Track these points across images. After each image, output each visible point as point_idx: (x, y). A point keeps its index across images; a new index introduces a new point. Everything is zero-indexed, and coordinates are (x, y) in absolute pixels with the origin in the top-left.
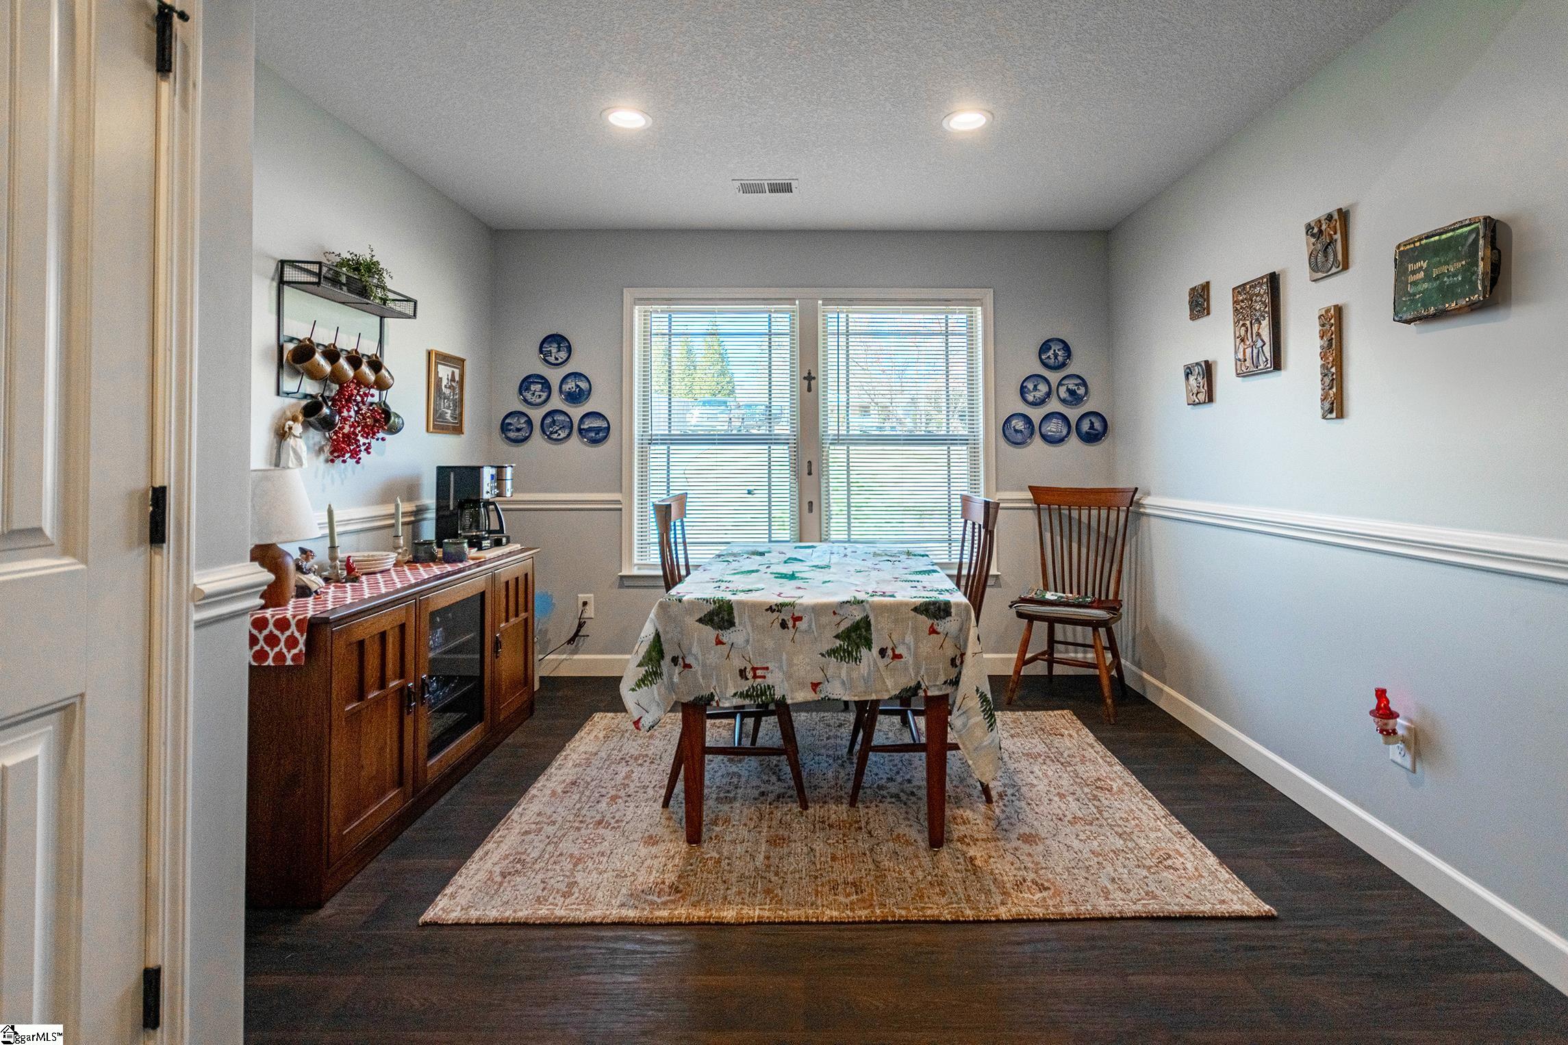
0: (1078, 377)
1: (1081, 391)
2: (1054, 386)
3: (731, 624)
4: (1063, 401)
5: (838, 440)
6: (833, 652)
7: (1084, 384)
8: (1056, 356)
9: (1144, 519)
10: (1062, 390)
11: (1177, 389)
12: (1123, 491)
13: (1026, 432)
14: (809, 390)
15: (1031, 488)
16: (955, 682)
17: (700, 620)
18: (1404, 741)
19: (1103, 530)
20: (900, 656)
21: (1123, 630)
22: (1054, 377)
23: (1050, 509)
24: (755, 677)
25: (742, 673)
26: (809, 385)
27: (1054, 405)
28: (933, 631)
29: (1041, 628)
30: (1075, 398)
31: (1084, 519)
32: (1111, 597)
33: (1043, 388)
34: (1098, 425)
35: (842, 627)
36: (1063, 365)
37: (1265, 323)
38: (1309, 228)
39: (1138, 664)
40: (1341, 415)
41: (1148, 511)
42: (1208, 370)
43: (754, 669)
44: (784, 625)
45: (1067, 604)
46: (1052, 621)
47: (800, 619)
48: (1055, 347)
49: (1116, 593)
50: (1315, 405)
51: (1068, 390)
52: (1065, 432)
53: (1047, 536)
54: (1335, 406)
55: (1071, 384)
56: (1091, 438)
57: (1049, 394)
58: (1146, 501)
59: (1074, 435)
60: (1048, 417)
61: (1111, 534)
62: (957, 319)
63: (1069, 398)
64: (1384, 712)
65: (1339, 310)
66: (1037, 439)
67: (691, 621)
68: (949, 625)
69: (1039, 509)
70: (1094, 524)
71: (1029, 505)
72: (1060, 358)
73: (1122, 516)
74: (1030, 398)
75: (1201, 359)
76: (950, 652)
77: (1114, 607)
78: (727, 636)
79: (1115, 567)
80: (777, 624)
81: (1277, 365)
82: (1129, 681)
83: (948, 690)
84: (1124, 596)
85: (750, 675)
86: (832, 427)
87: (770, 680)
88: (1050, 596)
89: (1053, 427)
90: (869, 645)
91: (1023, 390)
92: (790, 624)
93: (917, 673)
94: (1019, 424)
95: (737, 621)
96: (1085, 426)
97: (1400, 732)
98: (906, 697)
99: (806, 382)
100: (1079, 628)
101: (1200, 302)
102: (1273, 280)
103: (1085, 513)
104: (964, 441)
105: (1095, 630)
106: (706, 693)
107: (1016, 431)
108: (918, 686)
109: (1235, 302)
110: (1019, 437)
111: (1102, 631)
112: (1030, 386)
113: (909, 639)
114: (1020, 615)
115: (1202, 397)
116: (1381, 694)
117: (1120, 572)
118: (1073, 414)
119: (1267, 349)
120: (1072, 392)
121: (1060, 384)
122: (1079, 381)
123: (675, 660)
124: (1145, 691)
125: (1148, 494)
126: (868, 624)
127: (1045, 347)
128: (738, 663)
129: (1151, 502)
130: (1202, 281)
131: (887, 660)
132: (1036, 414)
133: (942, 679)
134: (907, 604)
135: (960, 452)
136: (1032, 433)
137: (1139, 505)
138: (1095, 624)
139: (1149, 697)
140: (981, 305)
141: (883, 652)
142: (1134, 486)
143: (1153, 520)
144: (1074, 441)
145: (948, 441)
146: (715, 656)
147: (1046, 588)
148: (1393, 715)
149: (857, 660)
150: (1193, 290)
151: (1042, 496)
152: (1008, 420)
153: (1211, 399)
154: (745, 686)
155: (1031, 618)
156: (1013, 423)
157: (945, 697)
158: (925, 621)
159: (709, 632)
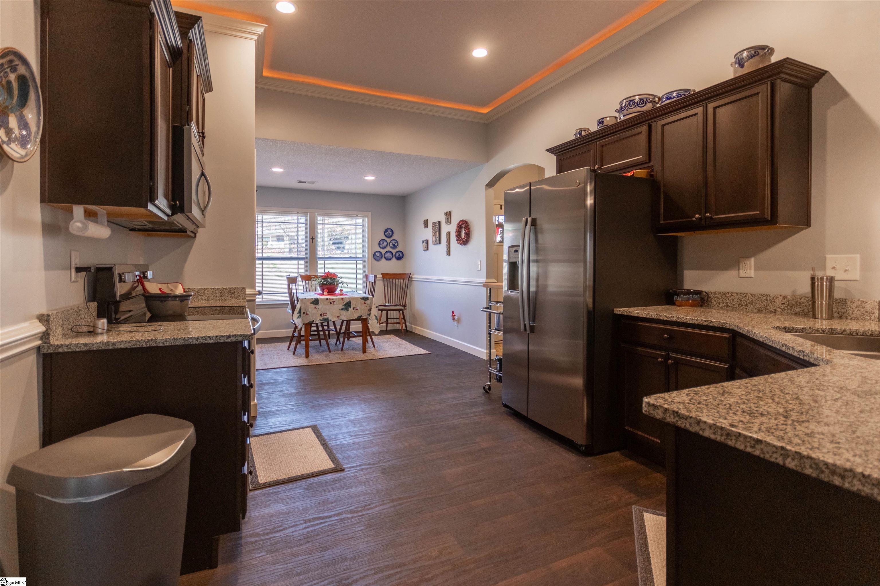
0: (396, 240)
1: (396, 244)
2: (388, 243)
3: (318, 304)
4: (391, 247)
5: (322, 259)
6: (342, 309)
7: (397, 242)
8: (389, 233)
9: (413, 282)
10: (391, 244)
11: (421, 246)
12: (407, 274)
13: (380, 257)
14: (313, 242)
15: (382, 274)
16: (369, 315)
17: (311, 303)
18: (457, 321)
19: (402, 286)
20: (357, 309)
21: (407, 313)
22: (388, 240)
23: (387, 280)
24: (324, 316)
25: (321, 315)
26: (313, 241)
27: (388, 249)
28: (365, 303)
29: (385, 312)
30: (394, 247)
31: (397, 283)
32: (404, 304)
33: (385, 243)
34: (401, 255)
35: (344, 303)
36: (391, 237)
37: (438, 232)
38: (445, 214)
39: (411, 323)
40: (449, 255)
41: (414, 279)
42: (427, 242)
43: (324, 314)
44: (331, 303)
45: (392, 306)
46: (387, 311)
47: (334, 302)
48: (389, 231)
49: (405, 303)
50: (446, 253)
51: (393, 244)
52: (391, 257)
53: (386, 288)
54: (449, 253)
55: (393, 242)
56: (399, 258)
57: (387, 245)
58: (413, 277)
59: (394, 258)
60: (386, 252)
61: (404, 287)
62: (360, 221)
63: (393, 246)
64: (453, 315)
65: (449, 232)
66: (383, 259)
67: (308, 303)
68: (368, 302)
69: (384, 280)
70: (399, 284)
71: (381, 279)
72: (390, 234)
73: (407, 281)
74: (381, 246)
75: (426, 239)
76: (368, 308)
77: (404, 306)
78: (317, 306)
79: (405, 297)
80: (329, 303)
81: (440, 243)
82: (408, 329)
83: (367, 317)
84: (407, 303)
85: (323, 315)
86: (319, 254)
87: (327, 316)
88: (387, 304)
89: (388, 255)
90: (350, 307)
91: (379, 244)
92: (332, 303)
93: (361, 313)
94: (378, 254)
95: (319, 303)
96: (397, 255)
97: (456, 319)
98: (358, 319)
99: (312, 240)
100: (395, 312)
101: (426, 223)
102: (439, 223)
103: (397, 281)
104: (361, 259)
105: (399, 312)
106: (312, 320)
107: (377, 256)
108: (361, 316)
109: (433, 226)
110: (378, 258)
111: (401, 312)
112: (382, 243)
113: (359, 305)
114: (379, 310)
115: (426, 249)
116: (453, 312)
117: (406, 297)
118: (394, 251)
119: (438, 239)
120: (394, 245)
121: (390, 242)
122: (395, 241)
123: (304, 313)
124: (412, 330)
125: (414, 275)
126: (350, 302)
127: (386, 231)
128: (320, 313)
129: (415, 277)
130: (426, 219)
131: (354, 310)
132: (383, 251)
133: (366, 315)
134: (359, 297)
135: (360, 263)
136: (382, 257)
137: (411, 278)
138: (399, 310)
139: (413, 331)
140: (367, 217)
141: (354, 309)
142: (410, 272)
143: (415, 282)
144: (394, 259)
145: (356, 259)
146: (314, 311)
147: (386, 302)
148: (454, 316)
149: (348, 310)
150: (424, 220)
151: (384, 275)
152: (375, 253)
153: (428, 249)
154: (321, 318)
155: (382, 310)
156: (376, 254)
157: (367, 318)
158: (363, 301)
159: (313, 306)
